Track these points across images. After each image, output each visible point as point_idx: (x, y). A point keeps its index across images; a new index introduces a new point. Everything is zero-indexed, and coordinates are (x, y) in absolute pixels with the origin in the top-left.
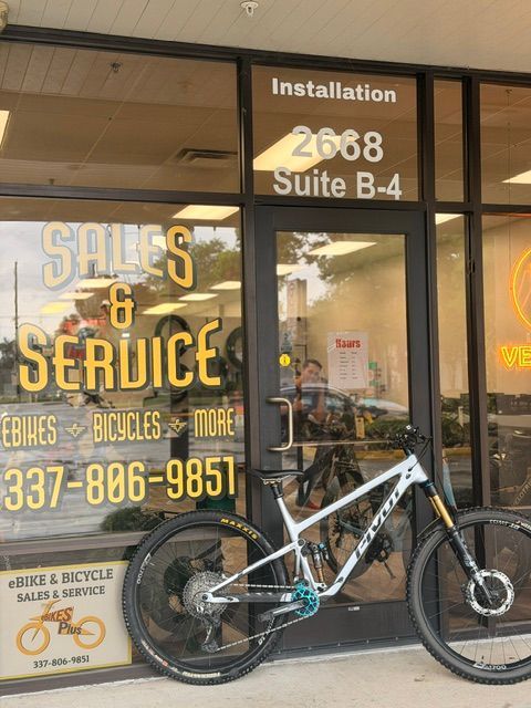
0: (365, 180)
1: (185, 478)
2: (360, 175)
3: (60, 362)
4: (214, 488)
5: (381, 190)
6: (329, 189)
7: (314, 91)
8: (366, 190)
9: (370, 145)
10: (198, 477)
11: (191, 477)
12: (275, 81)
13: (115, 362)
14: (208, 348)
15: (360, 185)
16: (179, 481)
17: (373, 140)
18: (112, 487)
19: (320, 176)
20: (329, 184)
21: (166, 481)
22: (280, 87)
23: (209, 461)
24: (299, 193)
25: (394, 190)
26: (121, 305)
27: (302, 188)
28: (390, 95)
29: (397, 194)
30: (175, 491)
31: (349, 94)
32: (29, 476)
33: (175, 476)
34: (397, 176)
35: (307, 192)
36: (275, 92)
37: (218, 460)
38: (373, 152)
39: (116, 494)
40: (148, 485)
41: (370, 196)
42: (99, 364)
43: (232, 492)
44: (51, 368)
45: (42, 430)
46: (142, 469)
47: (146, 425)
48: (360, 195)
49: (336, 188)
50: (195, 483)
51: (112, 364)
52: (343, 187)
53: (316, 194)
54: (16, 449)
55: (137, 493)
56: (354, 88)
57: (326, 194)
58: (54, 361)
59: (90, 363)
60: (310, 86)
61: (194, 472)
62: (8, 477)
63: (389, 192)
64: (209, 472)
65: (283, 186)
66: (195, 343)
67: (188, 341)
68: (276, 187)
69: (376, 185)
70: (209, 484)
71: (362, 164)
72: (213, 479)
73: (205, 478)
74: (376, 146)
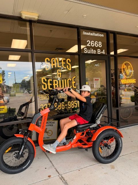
0: (99, 51)
1: (71, 105)
2: (98, 50)
3: (49, 84)
4: (76, 106)
5: (102, 52)
6: (93, 52)
7: (90, 34)
8: (99, 52)
9: (100, 44)
10: (73, 104)
11: (72, 104)
12: (84, 32)
13: (59, 84)
14: (74, 81)
15: (98, 51)
16: (70, 105)
17: (100, 43)
18: (59, 107)
19: (92, 50)
20: (93, 51)
21: (68, 105)
22: (85, 33)
23: (75, 101)
24: (88, 53)
25: (103, 52)
26: (59, 74)
27: (89, 52)
28: (102, 35)
29: (104, 53)
30: (69, 107)
31: (96, 35)
32: (45, 105)
33: (69, 104)
34: (104, 50)
35: (90, 53)
36: (84, 34)
37: (76, 101)
38: (100, 45)
39: (60, 108)
40: (65, 106)
41: (100, 53)
42: (56, 85)
43: (79, 107)
44: (48, 86)
45: (46, 97)
46: (64, 103)
47: (64, 95)
48: (98, 53)
49: (94, 52)
50: (73, 105)
51: (58, 84)
52: (95, 52)
53: (91, 53)
54: (42, 101)
55: (63, 108)
56: (97, 34)
57: (93, 53)
58: (48, 84)
59: (54, 85)
60: (90, 33)
61: (73, 103)
62: (41, 106)
63: (103, 53)
64: (75, 103)
65: (86, 52)
66: (72, 80)
67: (71, 80)
68: (85, 52)
69: (101, 51)
70: (75, 105)
71: (98, 48)
72: (76, 104)
73: (74, 104)
74: (101, 44)
